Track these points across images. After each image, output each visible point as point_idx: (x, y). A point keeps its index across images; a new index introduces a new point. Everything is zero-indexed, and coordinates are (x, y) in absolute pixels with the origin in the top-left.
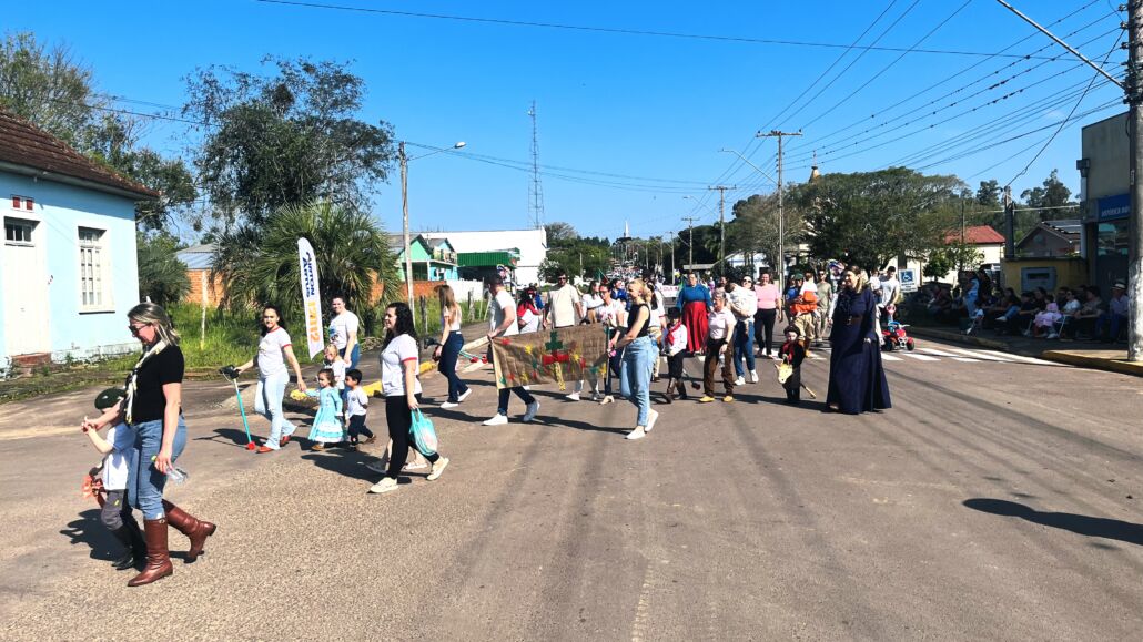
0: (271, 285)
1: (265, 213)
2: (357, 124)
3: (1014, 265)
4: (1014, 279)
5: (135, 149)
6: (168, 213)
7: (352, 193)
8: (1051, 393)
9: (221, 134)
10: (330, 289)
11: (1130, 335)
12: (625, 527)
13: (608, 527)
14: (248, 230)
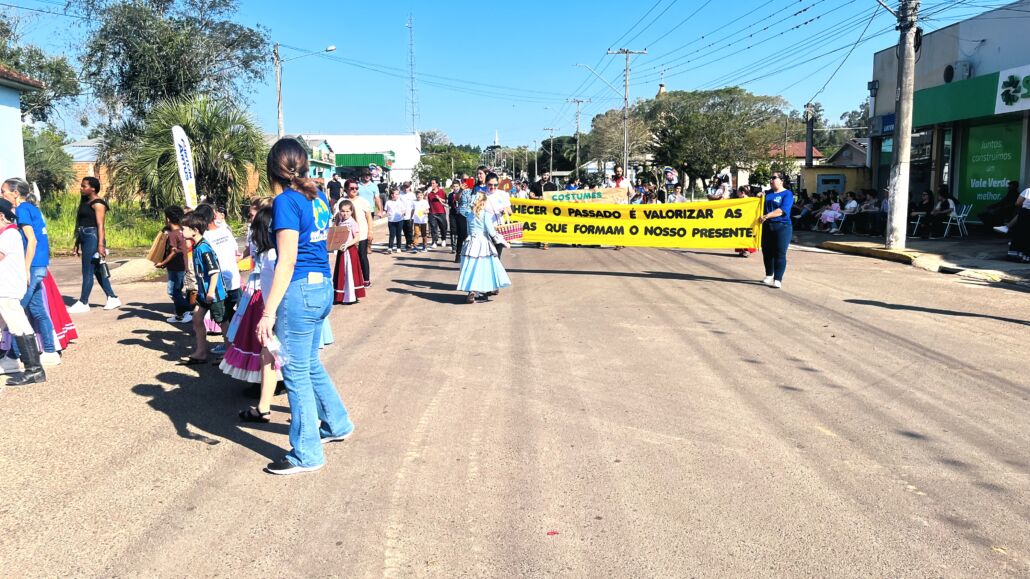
0: (152, 173)
1: (148, 107)
2: (235, 26)
3: (812, 171)
4: (811, 184)
5: (21, 44)
6: (53, 106)
7: (232, 93)
8: (814, 271)
9: (102, 30)
10: (209, 178)
11: (888, 227)
12: (436, 357)
13: (423, 356)
14: (131, 125)
